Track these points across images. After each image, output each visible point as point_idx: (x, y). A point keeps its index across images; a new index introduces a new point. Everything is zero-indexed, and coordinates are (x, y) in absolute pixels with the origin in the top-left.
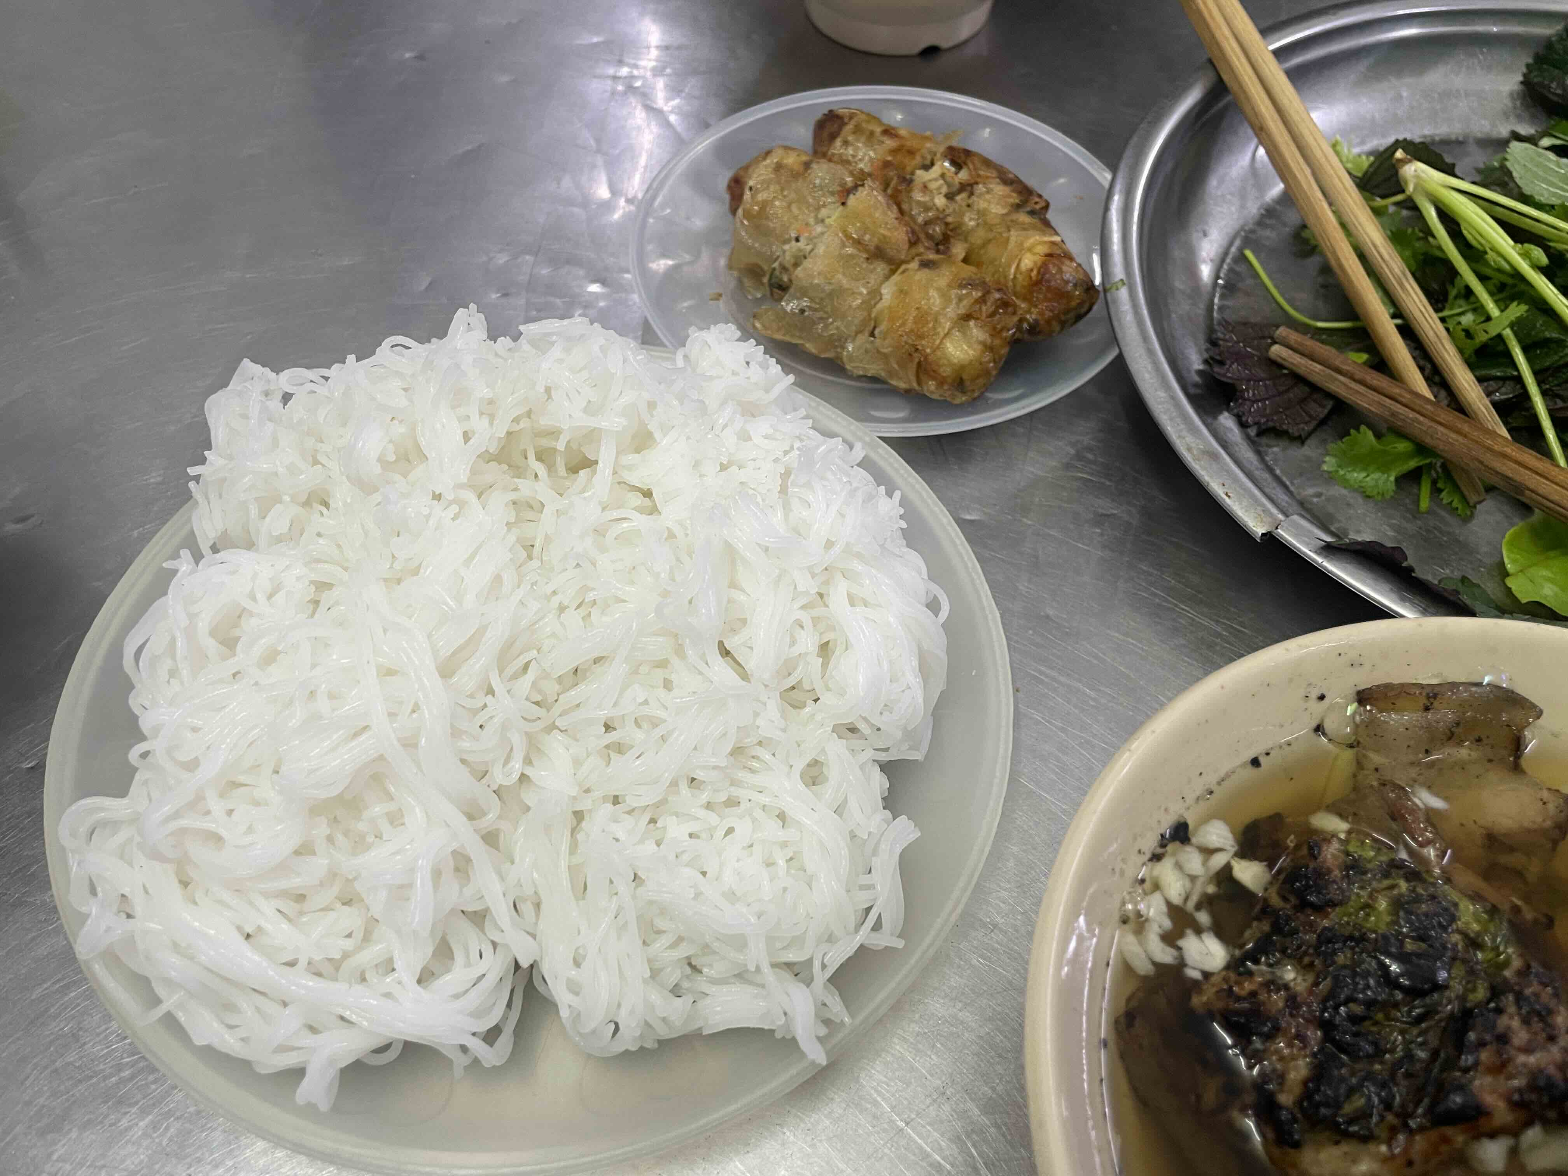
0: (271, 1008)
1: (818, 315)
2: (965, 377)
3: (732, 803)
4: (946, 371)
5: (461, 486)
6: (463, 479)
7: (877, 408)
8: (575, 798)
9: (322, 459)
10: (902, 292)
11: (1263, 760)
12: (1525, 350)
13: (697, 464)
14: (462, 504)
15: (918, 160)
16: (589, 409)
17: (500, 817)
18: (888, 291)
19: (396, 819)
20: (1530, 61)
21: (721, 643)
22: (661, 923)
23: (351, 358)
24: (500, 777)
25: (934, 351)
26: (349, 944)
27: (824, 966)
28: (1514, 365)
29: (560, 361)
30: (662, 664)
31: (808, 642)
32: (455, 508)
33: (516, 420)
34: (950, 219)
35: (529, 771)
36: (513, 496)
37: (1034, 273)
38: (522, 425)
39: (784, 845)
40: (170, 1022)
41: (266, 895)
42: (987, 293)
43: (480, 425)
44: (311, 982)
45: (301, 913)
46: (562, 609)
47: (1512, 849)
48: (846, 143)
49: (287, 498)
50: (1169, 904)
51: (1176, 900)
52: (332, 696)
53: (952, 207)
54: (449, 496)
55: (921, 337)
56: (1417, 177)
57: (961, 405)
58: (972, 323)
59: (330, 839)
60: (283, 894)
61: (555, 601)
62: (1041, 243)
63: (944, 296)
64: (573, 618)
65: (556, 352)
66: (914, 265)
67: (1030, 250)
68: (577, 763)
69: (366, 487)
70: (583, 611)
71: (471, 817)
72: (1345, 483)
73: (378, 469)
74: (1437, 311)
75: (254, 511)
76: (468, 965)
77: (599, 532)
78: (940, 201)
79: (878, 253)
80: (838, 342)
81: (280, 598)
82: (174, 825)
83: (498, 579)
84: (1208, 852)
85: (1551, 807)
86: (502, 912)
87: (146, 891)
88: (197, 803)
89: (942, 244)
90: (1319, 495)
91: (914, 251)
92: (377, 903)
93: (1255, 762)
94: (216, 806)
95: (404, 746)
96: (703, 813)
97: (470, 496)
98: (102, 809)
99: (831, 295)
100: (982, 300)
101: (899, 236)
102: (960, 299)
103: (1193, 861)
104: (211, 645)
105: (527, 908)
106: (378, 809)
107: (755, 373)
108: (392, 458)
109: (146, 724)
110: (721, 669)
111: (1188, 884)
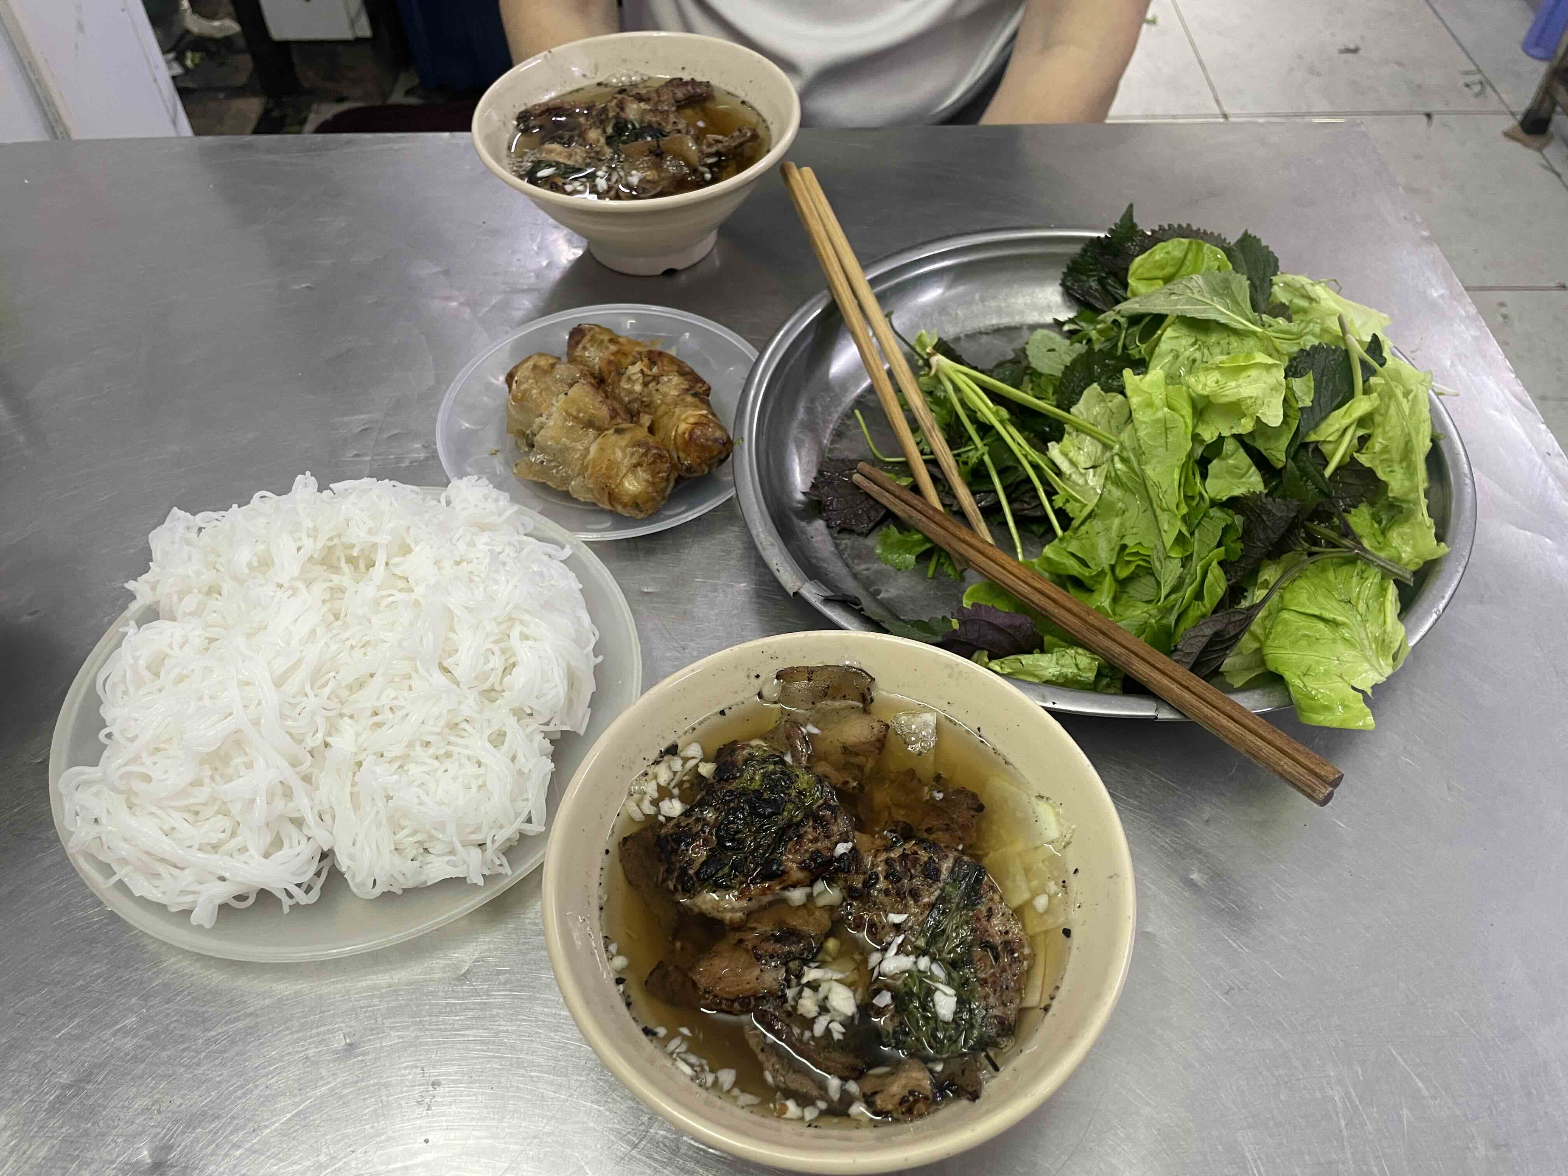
0: (176, 872)
1: (553, 464)
2: (639, 502)
3: (448, 755)
4: (626, 499)
5: (296, 579)
6: (296, 574)
7: (590, 524)
8: (356, 754)
9: (218, 566)
10: (602, 450)
11: (726, 711)
12: (999, 473)
13: (437, 562)
14: (295, 590)
15: (630, 359)
16: (370, 532)
17: (311, 766)
18: (593, 449)
19: (249, 766)
20: (1065, 270)
21: (440, 664)
22: (404, 822)
23: (235, 506)
24: (310, 743)
25: (617, 487)
26: (223, 836)
27: (493, 841)
28: (992, 483)
29: (355, 504)
30: (409, 677)
31: (497, 662)
32: (290, 592)
33: (330, 539)
34: (645, 399)
35: (329, 739)
36: (329, 584)
37: (686, 436)
38: (335, 541)
39: (477, 777)
40: (121, 886)
41: (177, 809)
42: (648, 450)
43: (307, 542)
44: (200, 855)
45: (196, 822)
46: (352, 647)
47: (857, 754)
48: (585, 348)
49: (195, 591)
50: (659, 785)
51: (663, 783)
52: (211, 697)
53: (646, 390)
54: (286, 585)
55: (609, 478)
56: (938, 365)
57: (641, 519)
58: (639, 468)
59: (212, 778)
60: (187, 809)
61: (348, 643)
62: (692, 416)
63: (623, 451)
64: (358, 653)
65: (353, 498)
66: (611, 432)
67: (685, 420)
68: (357, 735)
69: (239, 581)
70: (363, 650)
71: (294, 766)
72: (886, 562)
73: (246, 571)
74: (951, 449)
75: (175, 598)
76: (291, 847)
77: (377, 602)
78: (638, 388)
79: (590, 424)
80: (566, 480)
81: (186, 648)
82: (123, 770)
83: (313, 631)
84: (686, 760)
85: (876, 731)
86: (311, 819)
87: (108, 812)
88: (136, 759)
89: (633, 416)
90: (868, 569)
91: (613, 422)
92: (236, 809)
93: (722, 713)
94: (148, 761)
95: (253, 724)
96: (428, 761)
97: (301, 586)
98: (83, 773)
99: (561, 451)
100: (645, 454)
101: (604, 412)
102: (632, 454)
103: (677, 764)
104: (147, 675)
105: (327, 817)
106: (238, 760)
107: (490, 506)
108: (256, 564)
109: (108, 719)
110: (439, 678)
111: (671, 775)
